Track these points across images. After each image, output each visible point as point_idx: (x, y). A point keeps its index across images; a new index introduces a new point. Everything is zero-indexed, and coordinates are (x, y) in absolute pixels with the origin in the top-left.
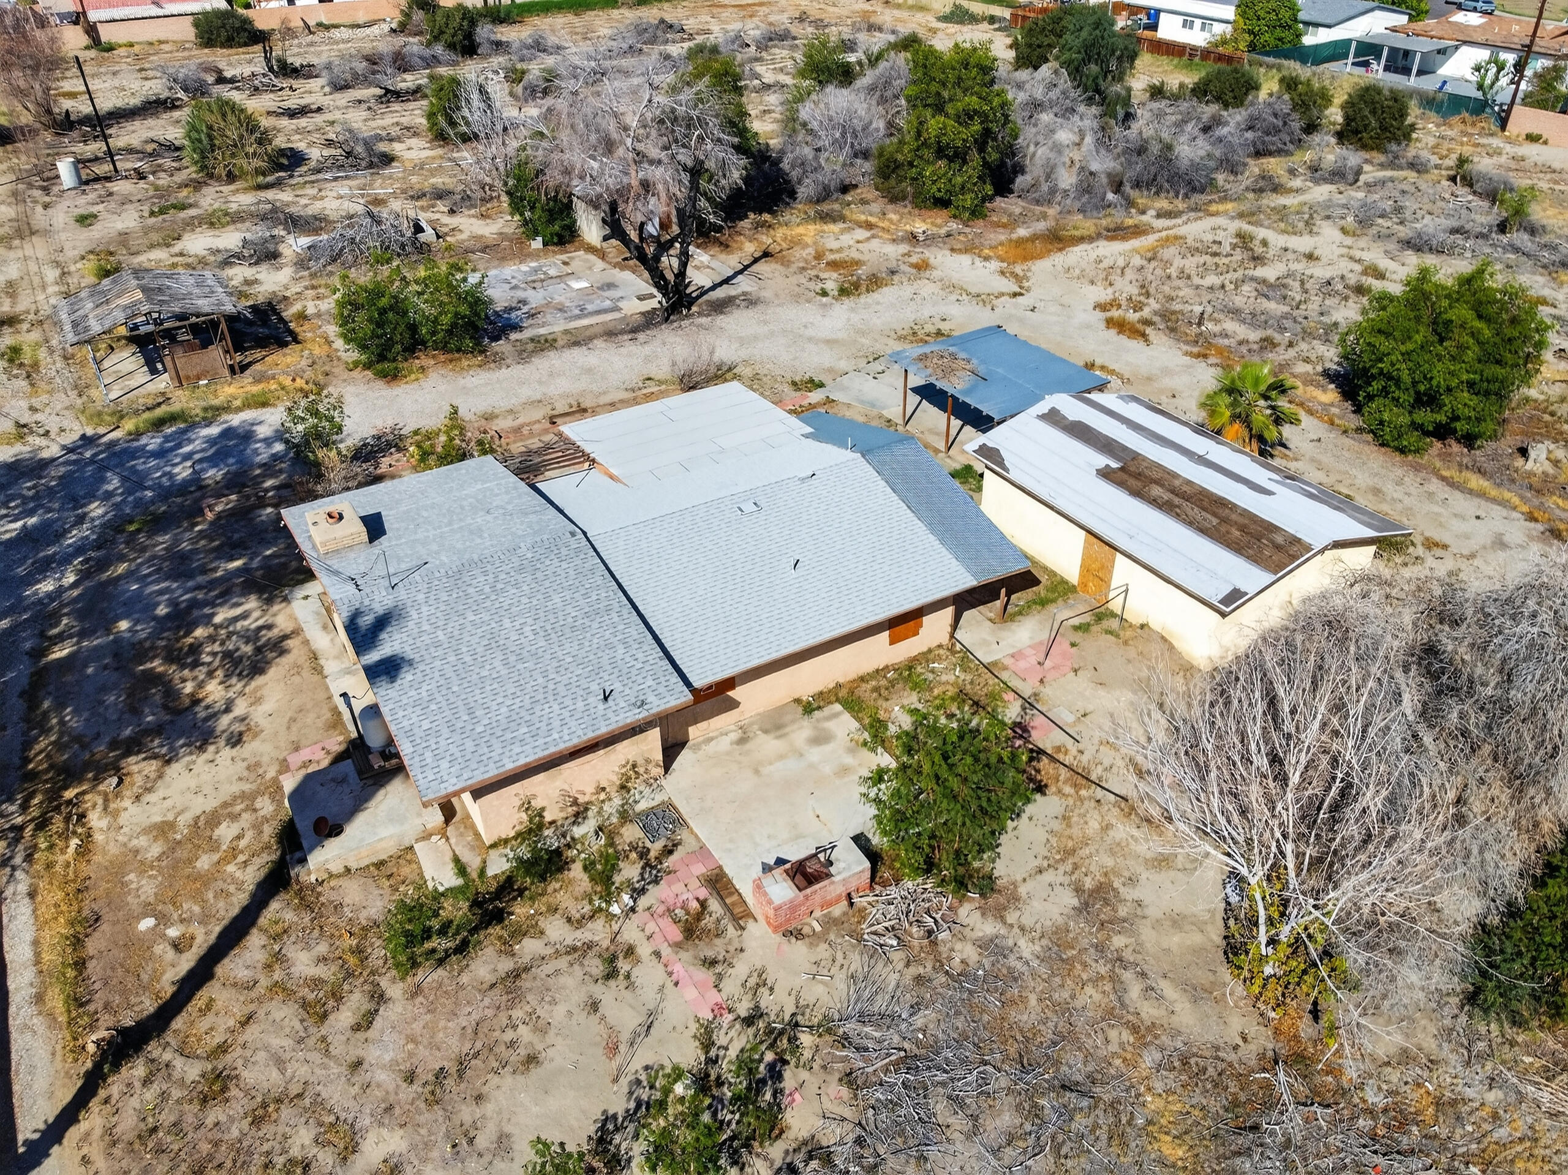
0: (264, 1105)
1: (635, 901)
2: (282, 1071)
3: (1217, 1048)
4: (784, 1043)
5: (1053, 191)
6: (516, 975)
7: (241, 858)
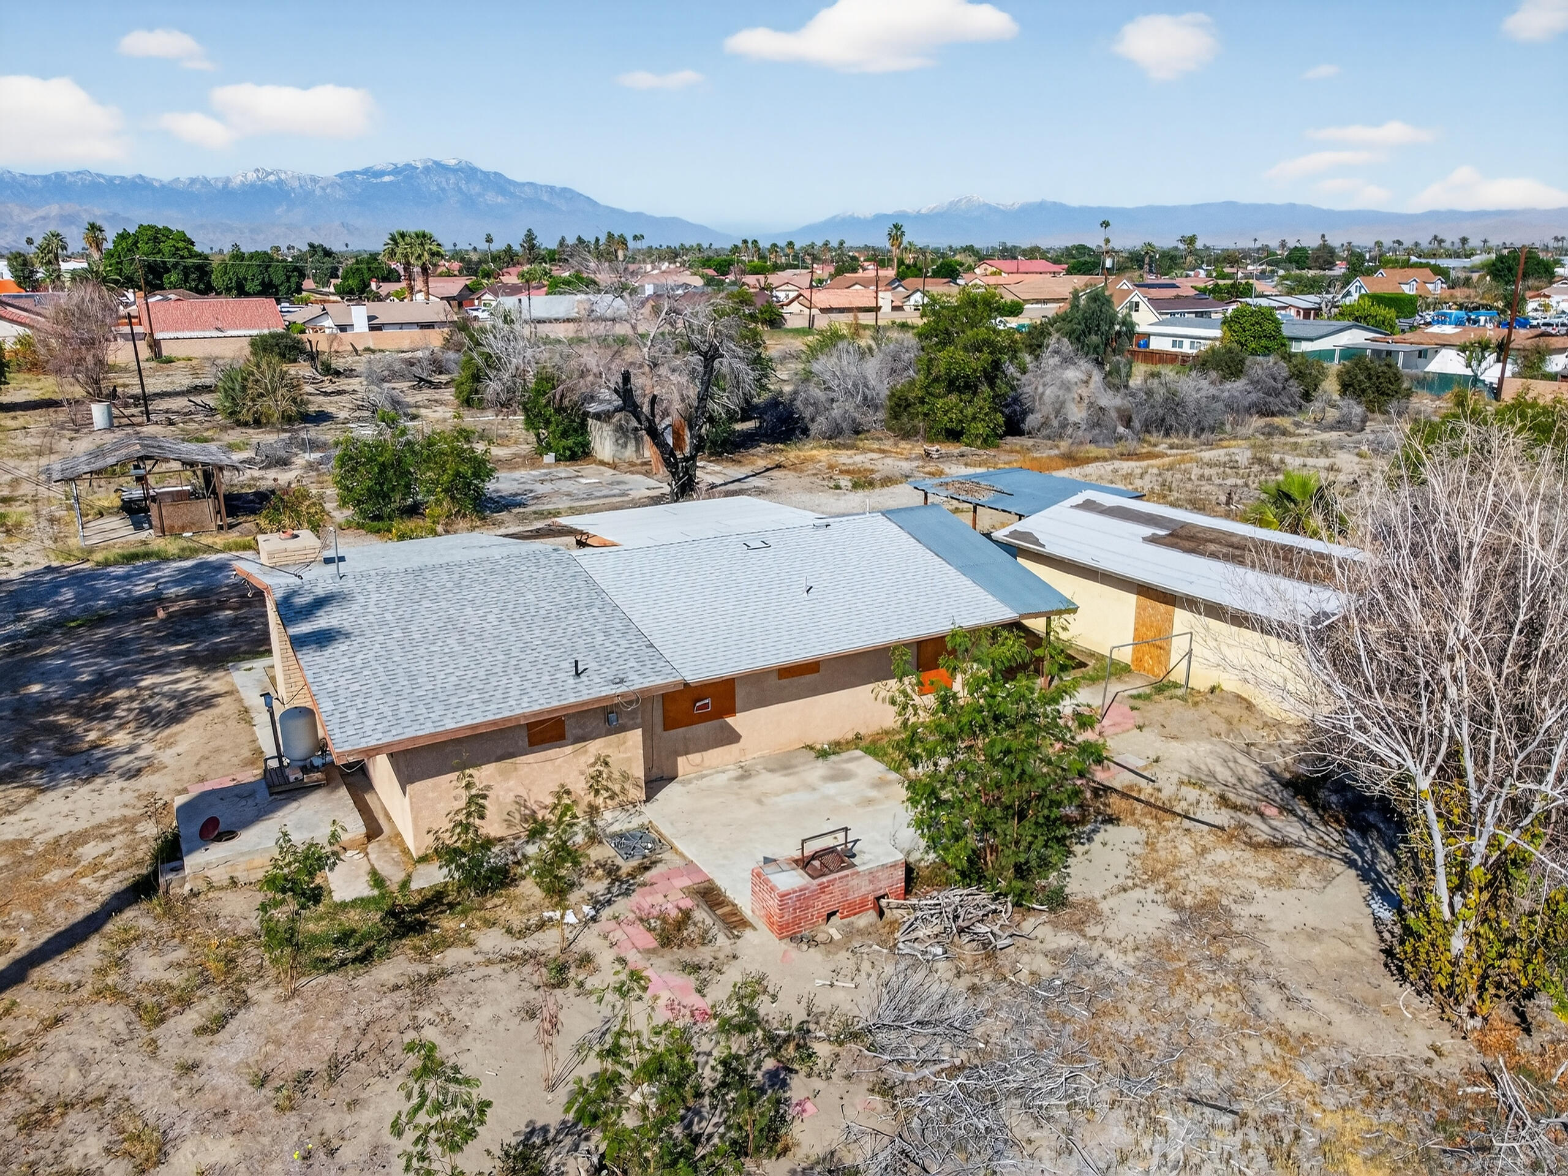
0: (46, 1109)
1: (597, 912)
2: (84, 1072)
3: (1402, 1061)
4: (790, 1051)
5: (1064, 425)
6: (431, 979)
7: (102, 872)
